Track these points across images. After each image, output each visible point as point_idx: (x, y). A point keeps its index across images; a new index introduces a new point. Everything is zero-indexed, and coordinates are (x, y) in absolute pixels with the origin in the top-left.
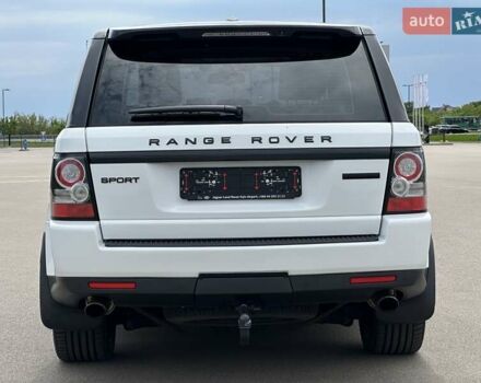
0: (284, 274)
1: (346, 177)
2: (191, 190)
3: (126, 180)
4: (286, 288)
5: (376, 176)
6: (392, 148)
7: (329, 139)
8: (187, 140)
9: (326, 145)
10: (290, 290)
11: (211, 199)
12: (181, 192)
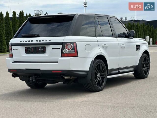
0: (40, 70)
1: (53, 49)
2: (27, 51)
3: (16, 49)
4: (40, 73)
5: (59, 49)
6: (63, 42)
7: (50, 40)
8: (26, 41)
9: (50, 42)
10: (41, 73)
11: (30, 53)
12: (25, 52)
